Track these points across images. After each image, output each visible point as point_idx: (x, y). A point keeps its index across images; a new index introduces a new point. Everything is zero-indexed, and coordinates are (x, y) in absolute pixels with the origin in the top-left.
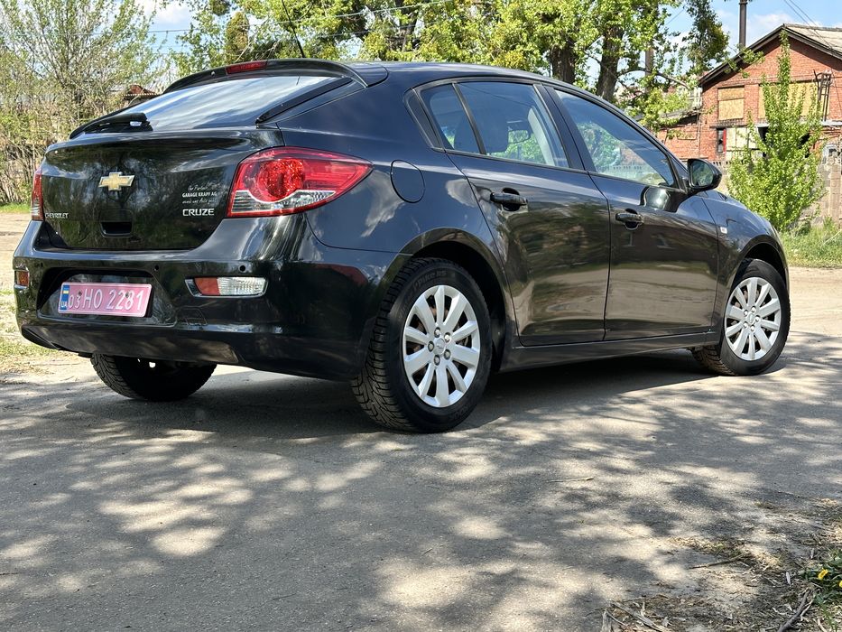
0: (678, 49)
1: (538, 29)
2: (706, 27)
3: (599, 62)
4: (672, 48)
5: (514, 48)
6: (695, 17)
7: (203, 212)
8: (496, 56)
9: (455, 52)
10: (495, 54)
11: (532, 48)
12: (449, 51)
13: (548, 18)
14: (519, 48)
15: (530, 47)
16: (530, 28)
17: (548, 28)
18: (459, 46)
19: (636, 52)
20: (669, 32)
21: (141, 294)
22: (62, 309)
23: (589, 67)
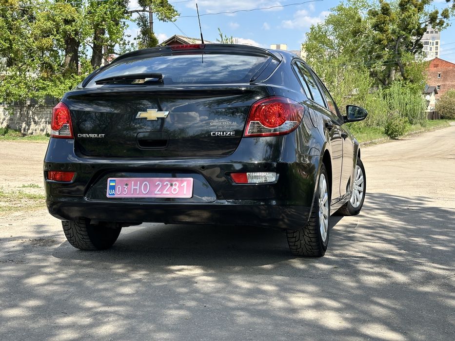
0: (130, 44)
1: (63, 27)
2: (147, 33)
3: (92, 48)
4: (127, 43)
5: (48, 36)
6: (141, 28)
7: (226, 133)
8: (36, 40)
9: (8, 36)
10: (36, 39)
11: (59, 38)
12: (5, 35)
13: (67, 22)
14: (51, 37)
15: (58, 37)
16: (57, 26)
17: (68, 27)
18: (11, 32)
19: (113, 44)
20: (125, 35)
21: (185, 184)
22: (109, 195)
23: (87, 50)
